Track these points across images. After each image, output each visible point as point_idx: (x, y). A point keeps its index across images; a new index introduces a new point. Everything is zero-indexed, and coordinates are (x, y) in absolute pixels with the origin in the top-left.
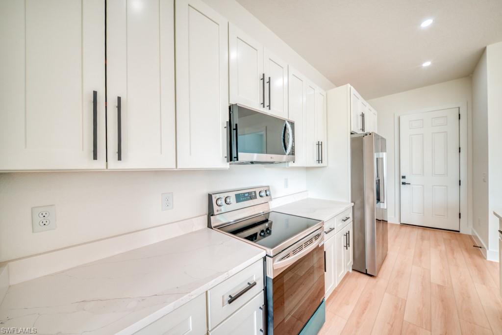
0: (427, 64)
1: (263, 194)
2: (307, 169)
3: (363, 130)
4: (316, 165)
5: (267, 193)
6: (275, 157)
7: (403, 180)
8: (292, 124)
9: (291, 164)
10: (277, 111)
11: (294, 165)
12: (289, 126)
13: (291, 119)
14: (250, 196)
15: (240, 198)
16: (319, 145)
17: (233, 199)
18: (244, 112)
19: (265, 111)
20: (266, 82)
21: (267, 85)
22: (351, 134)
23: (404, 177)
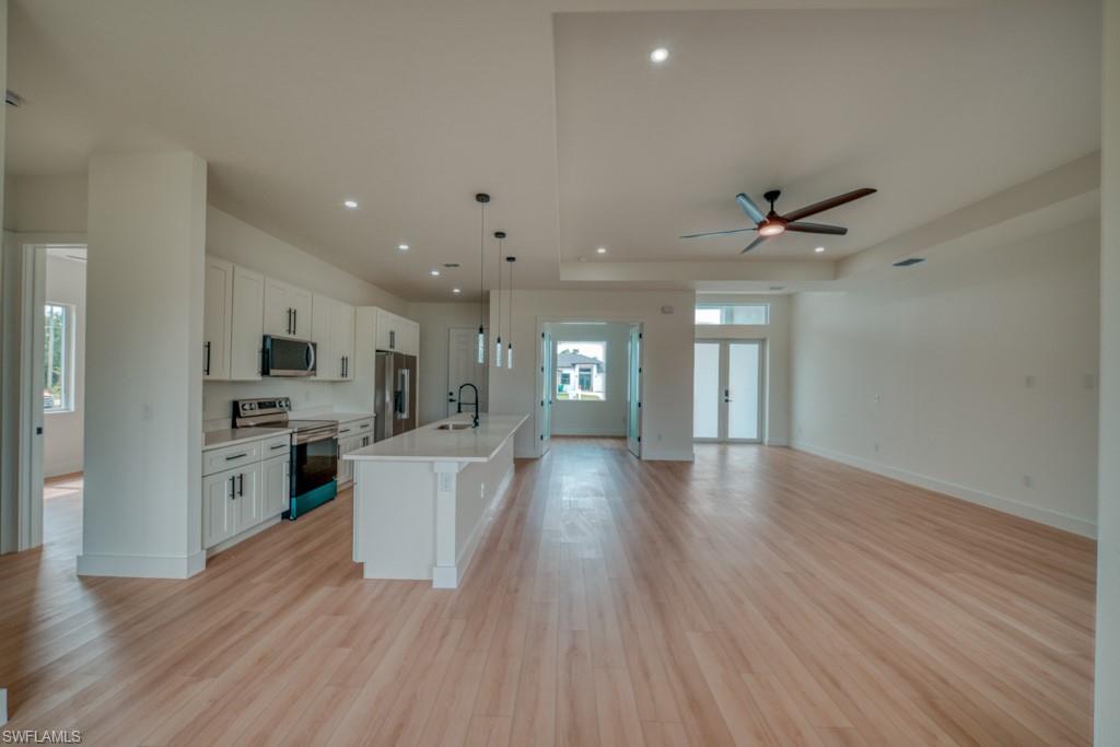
0: (457, 291)
1: (283, 404)
2: (334, 382)
3: (392, 346)
4: (340, 378)
5: (286, 403)
6: (298, 372)
7: (451, 397)
8: (314, 345)
9: (312, 378)
10: (301, 335)
11: (318, 378)
12: (311, 347)
13: (314, 341)
14: (272, 404)
15: (261, 405)
16: (344, 360)
17: (255, 405)
18: (276, 342)
19: (291, 337)
20: (292, 314)
21: (293, 316)
22: (377, 351)
23: (451, 394)
